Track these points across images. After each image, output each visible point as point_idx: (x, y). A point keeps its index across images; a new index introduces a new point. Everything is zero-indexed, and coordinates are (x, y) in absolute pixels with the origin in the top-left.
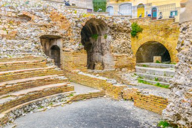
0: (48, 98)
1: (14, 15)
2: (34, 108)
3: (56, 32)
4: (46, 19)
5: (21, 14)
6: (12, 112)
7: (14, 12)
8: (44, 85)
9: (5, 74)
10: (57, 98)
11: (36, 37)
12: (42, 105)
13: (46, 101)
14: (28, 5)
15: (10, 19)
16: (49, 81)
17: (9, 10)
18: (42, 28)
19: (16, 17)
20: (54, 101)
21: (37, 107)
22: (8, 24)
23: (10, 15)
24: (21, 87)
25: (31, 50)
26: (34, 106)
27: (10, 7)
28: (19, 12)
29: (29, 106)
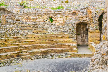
0: (59, 54)
1: (69, 13)
2: (49, 57)
3: (85, 20)
4: (85, 14)
5: (72, 12)
6: (35, 56)
7: (69, 11)
8: (61, 47)
9: (42, 41)
10: (64, 54)
11: (74, 24)
12: (54, 56)
13: (57, 55)
14: (80, 6)
15: (67, 15)
16: (64, 46)
17: (66, 10)
18: (80, 19)
19: (70, 14)
20: (62, 56)
21: (51, 56)
22: (66, 18)
23: (66, 13)
24: (47, 47)
25: (66, 31)
26: (49, 56)
27: (66, 9)
28: (71, 11)
29: (46, 55)
